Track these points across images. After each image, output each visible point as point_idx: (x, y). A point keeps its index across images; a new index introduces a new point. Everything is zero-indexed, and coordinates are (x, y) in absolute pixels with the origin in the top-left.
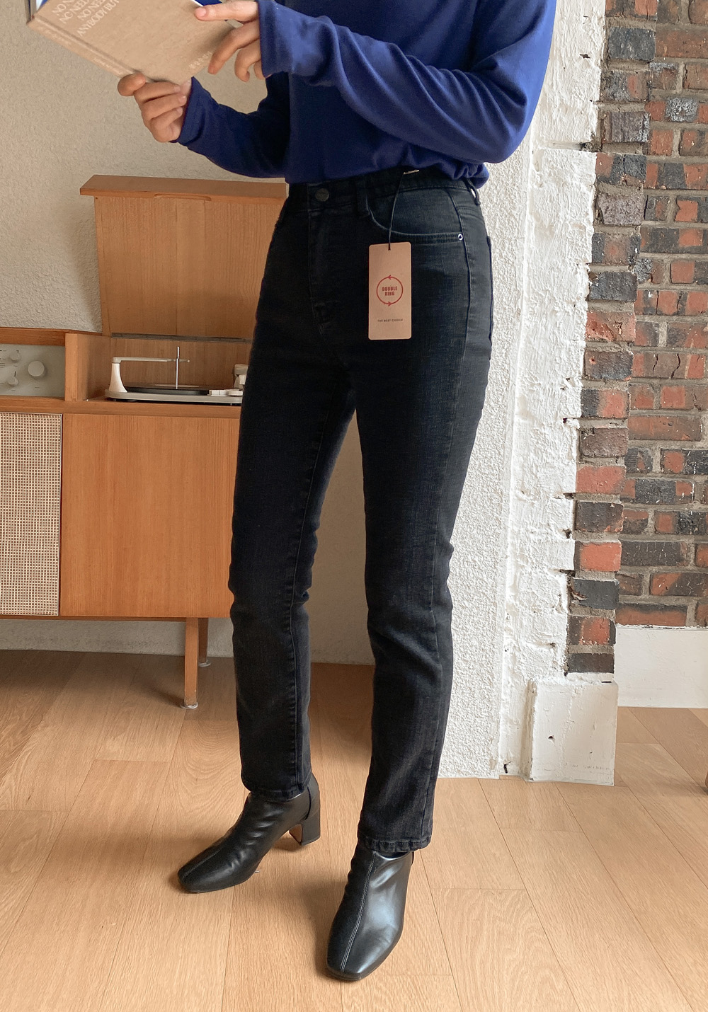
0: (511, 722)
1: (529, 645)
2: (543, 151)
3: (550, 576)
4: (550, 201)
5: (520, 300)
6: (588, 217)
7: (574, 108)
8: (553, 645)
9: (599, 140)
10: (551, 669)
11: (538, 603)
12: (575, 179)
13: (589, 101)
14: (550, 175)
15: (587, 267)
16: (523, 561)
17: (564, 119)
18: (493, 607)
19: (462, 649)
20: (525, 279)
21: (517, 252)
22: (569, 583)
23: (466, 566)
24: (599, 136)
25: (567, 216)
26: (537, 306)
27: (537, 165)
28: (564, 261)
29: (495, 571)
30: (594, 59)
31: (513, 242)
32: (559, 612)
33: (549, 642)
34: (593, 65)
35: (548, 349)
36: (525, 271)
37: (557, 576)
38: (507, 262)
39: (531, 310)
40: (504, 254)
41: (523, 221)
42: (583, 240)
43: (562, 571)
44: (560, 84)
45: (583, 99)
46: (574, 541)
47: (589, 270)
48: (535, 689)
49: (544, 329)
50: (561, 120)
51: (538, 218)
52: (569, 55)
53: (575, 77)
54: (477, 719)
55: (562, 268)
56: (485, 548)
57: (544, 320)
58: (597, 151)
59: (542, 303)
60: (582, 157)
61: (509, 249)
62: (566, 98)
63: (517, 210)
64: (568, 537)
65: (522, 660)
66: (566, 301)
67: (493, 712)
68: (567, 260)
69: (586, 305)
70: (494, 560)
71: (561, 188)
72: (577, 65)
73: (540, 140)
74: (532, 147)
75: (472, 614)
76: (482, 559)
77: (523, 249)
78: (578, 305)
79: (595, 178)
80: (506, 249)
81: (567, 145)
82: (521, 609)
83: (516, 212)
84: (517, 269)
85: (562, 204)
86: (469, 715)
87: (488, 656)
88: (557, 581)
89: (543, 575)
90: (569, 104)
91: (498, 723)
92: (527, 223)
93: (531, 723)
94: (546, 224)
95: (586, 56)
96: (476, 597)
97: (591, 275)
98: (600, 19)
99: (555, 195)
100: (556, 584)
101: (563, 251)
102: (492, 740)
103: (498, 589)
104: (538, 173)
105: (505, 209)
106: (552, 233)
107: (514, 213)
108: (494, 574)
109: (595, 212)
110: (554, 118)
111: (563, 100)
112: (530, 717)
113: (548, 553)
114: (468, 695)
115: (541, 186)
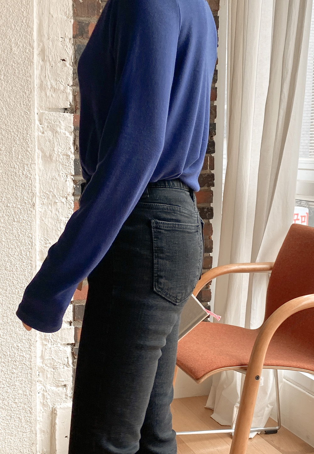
0: (44, 431)
1: (51, 387)
2: (43, 113)
3: (62, 348)
4: (49, 142)
5: (34, 198)
6: (71, 150)
7: (59, 89)
8: (65, 386)
9: (74, 107)
10: (65, 399)
11: (55, 364)
12: (62, 129)
13: (67, 85)
14: (48, 127)
15: (72, 177)
16: (46, 341)
17: (54, 95)
18: (30, 370)
19: (13, 396)
20: (37, 185)
21: (32, 172)
22: (72, 350)
23: (13, 350)
24: (74, 104)
25: (59, 150)
26: (46, 200)
27: (40, 121)
28: (59, 175)
29: (30, 350)
30: (69, 62)
31: (29, 166)
32: (68, 367)
33: (62, 384)
34: (68, 65)
35: (54, 223)
36: (37, 181)
37: (66, 347)
38: (27, 177)
39: (41, 202)
40: (25, 173)
41: (34, 154)
42: (69, 162)
43: (68, 344)
44: (50, 76)
45: (63, 84)
46: (74, 327)
47: (73, 179)
48: (56, 412)
49: (50, 213)
50: (52, 96)
51: (43, 151)
52: (54, 60)
53: (58, 72)
54: (24, 434)
55: (58, 179)
56: (24, 338)
57: (50, 207)
58: (73, 113)
59: (48, 198)
60: (65, 117)
61: (27, 170)
62: (54, 84)
63: (30, 148)
64: (71, 325)
65: (48, 397)
66: (62, 196)
67: (33, 428)
68: (61, 174)
69: (73, 198)
70: (29, 344)
71: (54, 134)
72: (59, 65)
73: (41, 107)
74: (36, 111)
75: (18, 376)
76: (22, 344)
77: (35, 169)
78: (69, 198)
79: (73, 128)
80: (26, 170)
81: (57, 110)
82: (46, 368)
83: (30, 149)
84: (33, 181)
85: (56, 144)
86: (19, 433)
87: (28, 398)
88: (65, 350)
89: (57, 348)
90: (56, 87)
91: (36, 434)
92: (36, 154)
93: (55, 431)
94: (48, 154)
95: (64, 60)
96: (20, 367)
97: (74, 181)
98: (70, 39)
99: (51, 138)
100: (65, 352)
101: (58, 169)
102: (33, 444)
103: (32, 360)
104: (41, 126)
105: (24, 147)
106: (51, 159)
107: (29, 149)
108: (29, 352)
109: (74, 147)
110: (48, 95)
111: (52, 85)
112: (54, 428)
113: (60, 336)
114: (18, 422)
115: (43, 133)
